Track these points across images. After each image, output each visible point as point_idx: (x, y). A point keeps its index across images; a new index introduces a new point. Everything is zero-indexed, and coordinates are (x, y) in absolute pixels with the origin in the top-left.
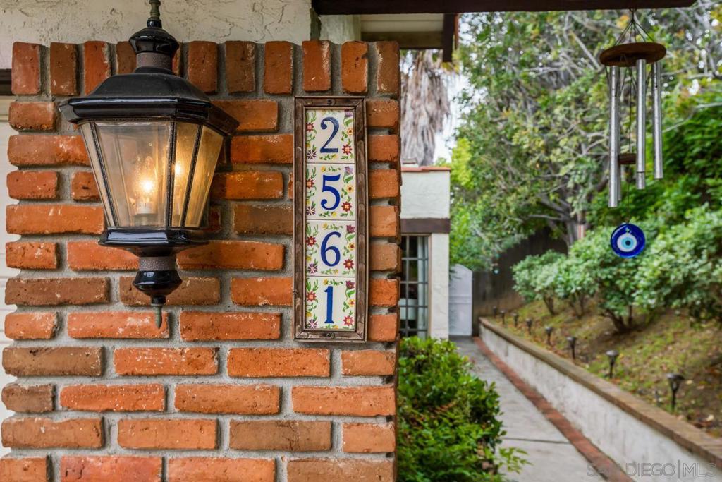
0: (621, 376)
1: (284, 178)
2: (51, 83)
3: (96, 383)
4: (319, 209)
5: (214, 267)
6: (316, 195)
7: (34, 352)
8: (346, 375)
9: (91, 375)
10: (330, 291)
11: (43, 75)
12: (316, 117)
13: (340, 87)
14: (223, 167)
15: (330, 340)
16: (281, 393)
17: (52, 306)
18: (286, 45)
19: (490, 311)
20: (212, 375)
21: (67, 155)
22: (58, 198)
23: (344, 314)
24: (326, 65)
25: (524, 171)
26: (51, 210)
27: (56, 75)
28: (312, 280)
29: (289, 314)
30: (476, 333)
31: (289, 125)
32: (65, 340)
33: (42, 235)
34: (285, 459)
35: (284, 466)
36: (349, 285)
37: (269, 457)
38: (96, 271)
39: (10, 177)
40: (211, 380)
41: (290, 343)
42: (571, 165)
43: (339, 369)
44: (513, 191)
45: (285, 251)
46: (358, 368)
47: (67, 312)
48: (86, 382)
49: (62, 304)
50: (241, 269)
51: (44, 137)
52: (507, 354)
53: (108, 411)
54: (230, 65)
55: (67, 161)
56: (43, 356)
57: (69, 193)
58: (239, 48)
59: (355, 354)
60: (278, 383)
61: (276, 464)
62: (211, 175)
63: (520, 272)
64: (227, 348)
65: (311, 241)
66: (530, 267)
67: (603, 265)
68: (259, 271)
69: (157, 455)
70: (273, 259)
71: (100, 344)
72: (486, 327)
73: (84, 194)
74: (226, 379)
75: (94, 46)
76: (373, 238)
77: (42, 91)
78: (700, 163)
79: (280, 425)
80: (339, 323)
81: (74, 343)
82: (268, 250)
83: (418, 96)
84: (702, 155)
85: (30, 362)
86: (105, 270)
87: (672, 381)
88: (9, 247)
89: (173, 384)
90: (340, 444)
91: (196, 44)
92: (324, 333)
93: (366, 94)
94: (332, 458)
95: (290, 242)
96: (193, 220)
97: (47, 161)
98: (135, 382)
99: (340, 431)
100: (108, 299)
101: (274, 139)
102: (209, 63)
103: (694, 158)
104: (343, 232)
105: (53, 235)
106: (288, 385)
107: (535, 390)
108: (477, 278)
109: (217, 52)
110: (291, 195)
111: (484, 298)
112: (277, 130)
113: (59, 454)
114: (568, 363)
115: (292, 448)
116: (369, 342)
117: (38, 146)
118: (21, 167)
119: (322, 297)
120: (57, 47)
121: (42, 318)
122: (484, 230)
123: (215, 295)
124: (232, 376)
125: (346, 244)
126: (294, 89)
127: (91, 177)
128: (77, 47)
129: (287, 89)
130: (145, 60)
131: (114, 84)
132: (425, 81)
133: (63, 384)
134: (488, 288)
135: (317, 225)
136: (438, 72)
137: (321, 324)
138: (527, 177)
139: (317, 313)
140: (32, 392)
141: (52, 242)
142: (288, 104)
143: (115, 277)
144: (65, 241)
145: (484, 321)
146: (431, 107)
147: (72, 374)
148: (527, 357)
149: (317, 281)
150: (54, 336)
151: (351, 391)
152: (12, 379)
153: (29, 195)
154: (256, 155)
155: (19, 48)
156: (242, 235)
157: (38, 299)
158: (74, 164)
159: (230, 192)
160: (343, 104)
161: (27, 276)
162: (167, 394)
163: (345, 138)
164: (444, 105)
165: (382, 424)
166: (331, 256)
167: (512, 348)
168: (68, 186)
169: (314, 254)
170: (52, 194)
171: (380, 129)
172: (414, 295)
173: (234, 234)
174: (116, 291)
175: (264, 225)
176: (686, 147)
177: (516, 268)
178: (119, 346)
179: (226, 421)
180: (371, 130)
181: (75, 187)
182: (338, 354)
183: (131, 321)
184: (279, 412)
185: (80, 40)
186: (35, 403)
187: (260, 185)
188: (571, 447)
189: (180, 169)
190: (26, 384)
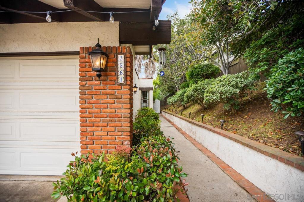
0: (183, 115)
1: (115, 64)
2: (85, 52)
3: (91, 91)
4: (120, 67)
5: (106, 75)
6: (119, 66)
7: (83, 87)
8: (123, 89)
9: (91, 90)
10: (121, 78)
11: (84, 51)
12: (119, 56)
13: (122, 52)
14: (107, 62)
15: (121, 84)
16: (115, 91)
17: (85, 81)
18: (115, 47)
19: (163, 108)
20: (106, 89)
21: (87, 61)
22: (86, 67)
23: (123, 81)
24: (120, 50)
25: (168, 80)
26: (85, 68)
27: (85, 51)
28: (119, 77)
29: (116, 81)
30: (161, 113)
31: (116, 57)
32: (87, 85)
33: (84, 72)
34: (116, 100)
35: (116, 101)
36: (124, 77)
37: (114, 100)
38: (91, 76)
39: (80, 64)
40: (106, 90)
41: (116, 85)
42: (175, 78)
43: (123, 88)
44: (167, 84)
45: (115, 73)
46: (125, 88)
47: (87, 82)
48: (90, 91)
49: (86, 81)
50: (109, 76)
51: (84, 59)
52: (165, 115)
53: (93, 94)
54: (108, 49)
55: (87, 62)
56: (84, 87)
57: (87, 66)
58: (109, 47)
59: (124, 86)
60: (115, 90)
61: (115, 101)
62: (105, 62)
63: (168, 100)
64: (108, 86)
65: (119, 72)
66: (170, 99)
67: (181, 96)
68: (112, 76)
69: (99, 100)
70: (114, 74)
71: (92, 86)
72: (163, 111)
73: (89, 66)
74: (108, 90)
75: (90, 47)
76: (127, 72)
77: (83, 53)
78: (195, 76)
79: (115, 95)
80: (122, 82)
81: (88, 86)
82: (113, 73)
83: (150, 67)
84: (196, 75)
85: (83, 88)
86: (92, 76)
87: (189, 113)
88: (80, 73)
89: (101, 91)
90: (123, 98)
91: (104, 47)
92: (120, 83)
93: (126, 53)
94: (122, 100)
95: (116, 72)
96: (103, 68)
97: (84, 62)
98: (96, 91)
99: (123, 96)
100: (92, 80)
101: (114, 59)
102: (105, 49)
103: (194, 76)
104: (123, 70)
105: (85, 72)
106: (116, 90)
107: (170, 120)
108: (161, 102)
109: (106, 48)
110: (116, 66)
111: (162, 106)
112: (114, 58)
113: (87, 100)
114: (175, 114)
115: (117, 99)
116: (126, 85)
117: (83, 60)
118: (81, 63)
119: (120, 79)
120: (85, 47)
121: (84, 83)
122: (162, 93)
123: (106, 79)
124: (109, 90)
125: (123, 72)
126: (116, 52)
127: (91, 64)
128: (88, 47)
129: (115, 52)
130: (97, 48)
131: (93, 50)
132: (151, 64)
133: (87, 91)
134: (163, 104)
135: (119, 70)
136: (154, 62)
137: (120, 82)
138: (169, 81)
139: (119, 81)
140: (83, 92)
141: (85, 73)
142: (116, 54)
143: (93, 77)
144: (87, 73)
145: (162, 110)
146: (153, 69)
147: (88, 90)
148: (169, 114)
149: (120, 77)
150: (85, 85)
151: (124, 91)
152: (80, 91)
153: (82, 66)
154: (111, 61)
155: (81, 48)
156: (110, 71)
157: (83, 80)
158: (88, 63)
159: (108, 66)
160: (123, 54)
161: (82, 77)
162: (100, 92)
163: (123, 59)
164: (155, 69)
165: (128, 95)
166: (121, 74)
167: (166, 114)
168: (87, 65)
169: (119, 73)
170: (85, 66)
171: (127, 58)
172: (146, 102)
173: (109, 71)
174: (93, 79)
175: (113, 70)
176: (193, 74)
177: (168, 99)
178: (94, 86)
179: (108, 95)
180: (126, 58)
181: (88, 65)
182: (122, 86)
183: (95, 83)
184: (115, 94)
185: (88, 46)
186: (83, 94)
187: (112, 65)
188: (174, 127)
189: (102, 61)
190: (82, 91)
